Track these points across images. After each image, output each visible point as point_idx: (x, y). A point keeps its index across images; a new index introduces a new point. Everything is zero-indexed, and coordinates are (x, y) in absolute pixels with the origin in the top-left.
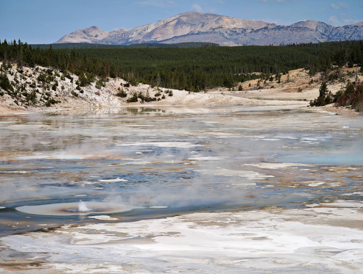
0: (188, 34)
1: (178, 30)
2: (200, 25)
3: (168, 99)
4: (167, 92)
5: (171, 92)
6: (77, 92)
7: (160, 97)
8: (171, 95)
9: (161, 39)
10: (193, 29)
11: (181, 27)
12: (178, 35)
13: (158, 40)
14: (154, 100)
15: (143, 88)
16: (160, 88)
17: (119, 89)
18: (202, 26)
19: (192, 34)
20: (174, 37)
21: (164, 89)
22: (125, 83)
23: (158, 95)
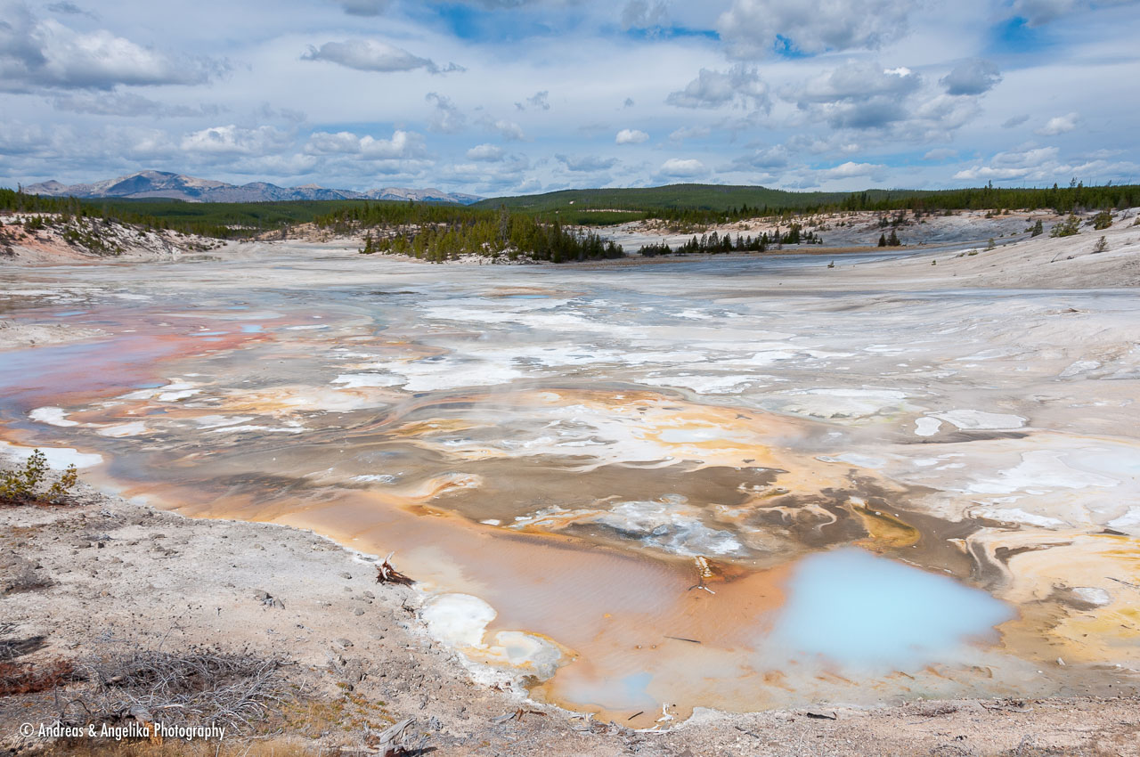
3: (224, 248)
4: (220, 242)
5: (224, 242)
7: (215, 246)
8: (225, 245)
14: (210, 248)
16: (214, 239)
23: (212, 245)
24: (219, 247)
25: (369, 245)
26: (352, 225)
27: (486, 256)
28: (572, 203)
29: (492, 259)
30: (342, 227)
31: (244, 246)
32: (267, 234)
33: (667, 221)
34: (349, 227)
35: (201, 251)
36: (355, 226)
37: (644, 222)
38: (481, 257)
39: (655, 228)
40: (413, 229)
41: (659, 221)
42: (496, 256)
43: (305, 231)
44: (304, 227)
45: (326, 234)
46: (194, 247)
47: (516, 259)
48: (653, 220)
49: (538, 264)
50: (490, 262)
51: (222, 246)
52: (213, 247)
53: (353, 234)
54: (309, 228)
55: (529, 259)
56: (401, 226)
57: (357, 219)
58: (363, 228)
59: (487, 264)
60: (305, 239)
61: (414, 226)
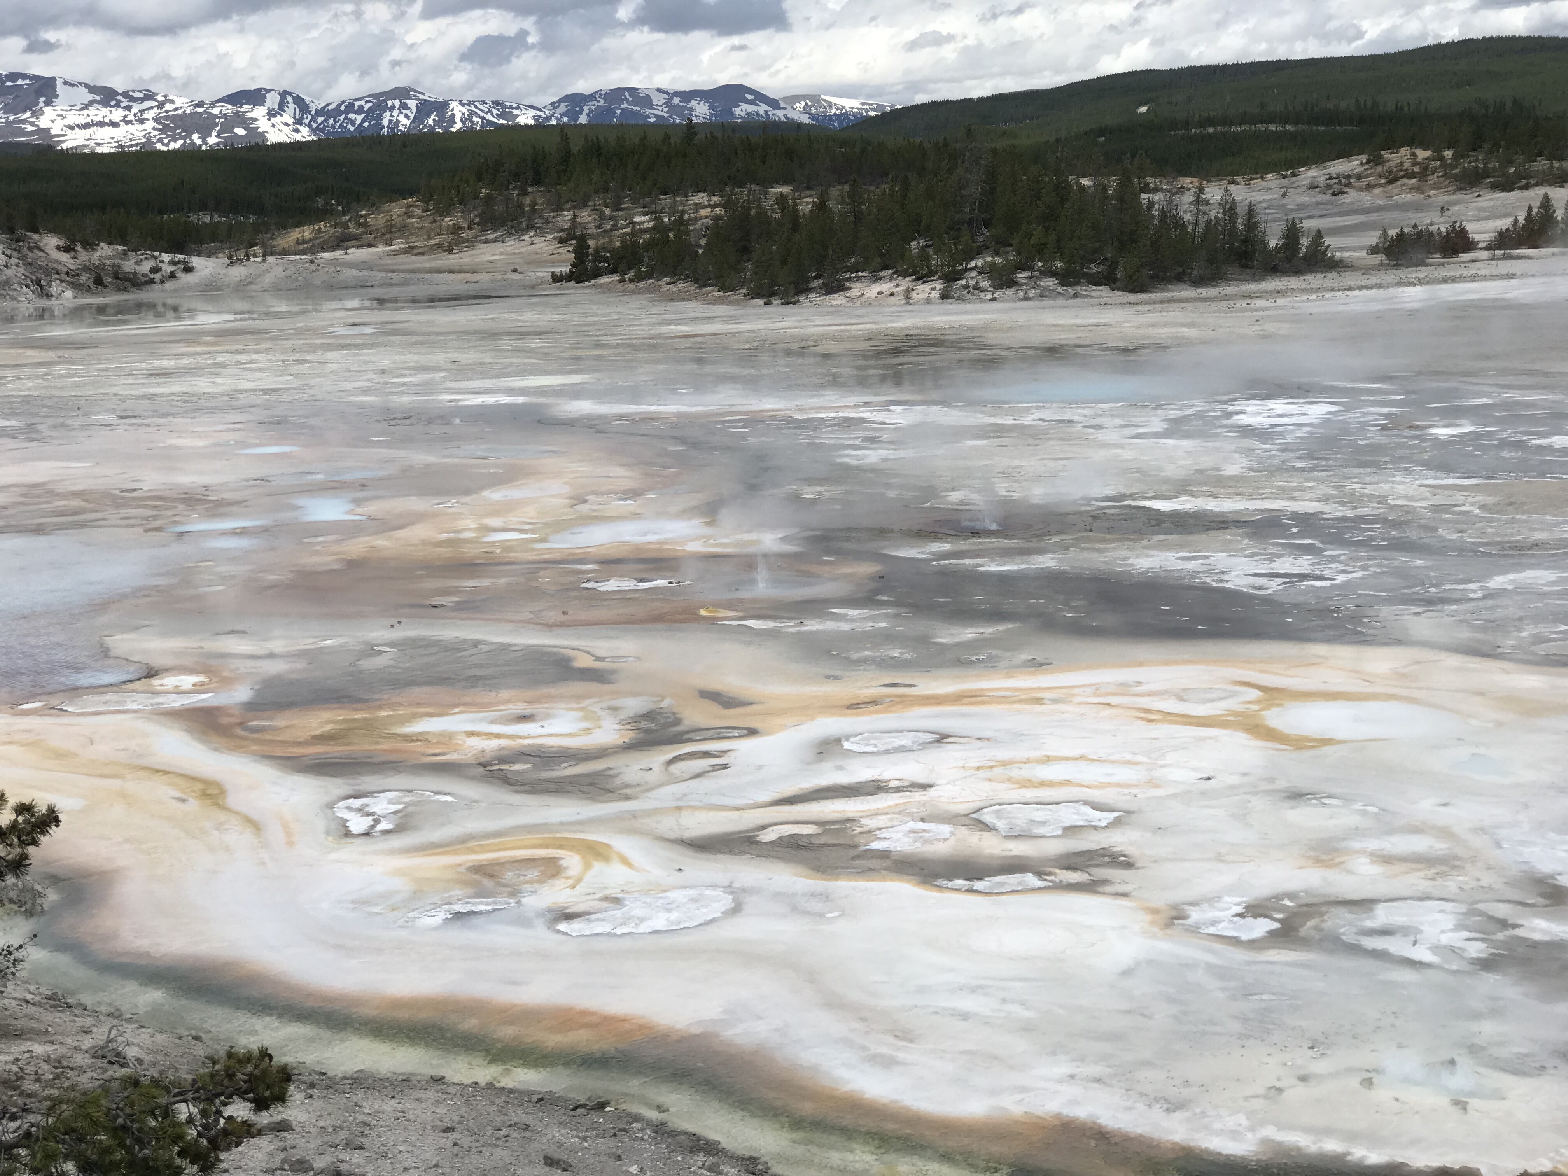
3: (186, 279)
4: (176, 263)
5: (186, 262)
7: (165, 274)
8: (188, 270)
14: (151, 282)
15: (111, 253)
16: (156, 254)
21: (166, 257)
22: (62, 242)
23: (155, 270)
24: (172, 276)
25: (581, 252)
26: (528, 200)
27: (922, 278)
28: (1143, 109)
29: (939, 285)
30: (499, 208)
31: (238, 272)
32: (295, 234)
33: (1448, 154)
34: (520, 206)
35: (125, 290)
36: (534, 204)
37: (1376, 160)
38: (905, 283)
39: (1411, 175)
40: (698, 206)
41: (1422, 154)
42: (951, 278)
43: (397, 221)
44: (396, 209)
45: (456, 229)
46: (108, 280)
47: (1011, 283)
48: (1405, 151)
49: (1075, 296)
50: (935, 294)
51: (180, 275)
52: (157, 277)
53: (530, 227)
54: (408, 215)
55: (1049, 283)
56: (666, 200)
57: (537, 182)
58: (558, 209)
59: (928, 301)
60: (399, 244)
61: (701, 198)
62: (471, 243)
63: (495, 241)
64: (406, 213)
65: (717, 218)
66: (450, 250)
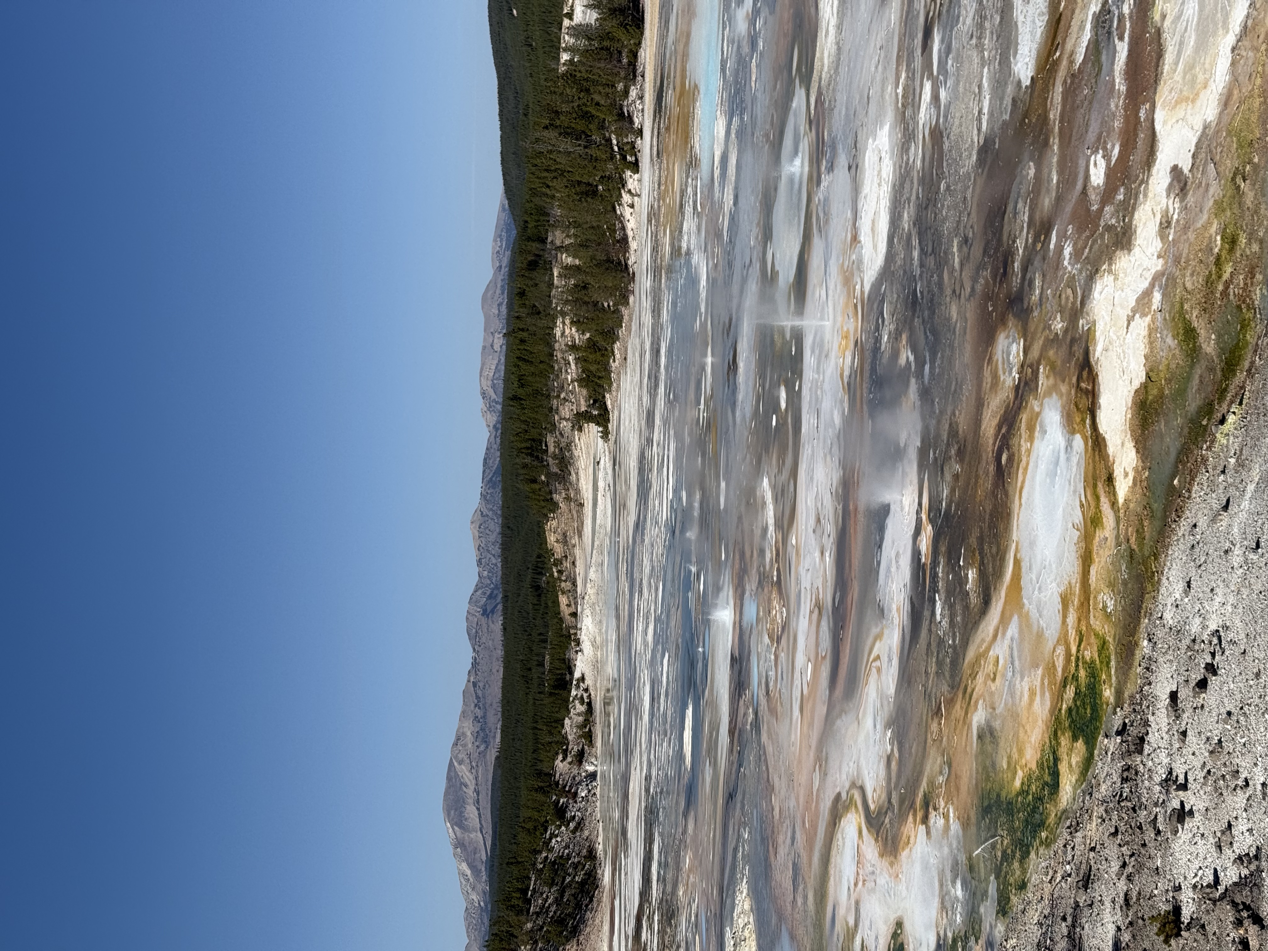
0: (478, 809)
1: (471, 825)
2: (465, 789)
3: (589, 682)
4: (578, 687)
5: (578, 680)
6: (572, 825)
7: (585, 695)
8: (583, 679)
9: (484, 853)
10: (470, 801)
11: (466, 819)
12: (478, 826)
13: (484, 858)
14: (589, 704)
15: (570, 727)
16: (571, 699)
17: (570, 763)
18: (466, 786)
19: (478, 802)
20: (481, 832)
21: (574, 693)
22: (560, 757)
24: (586, 690)
25: (588, 418)
26: (551, 450)
27: (624, 184)
31: (587, 647)
34: (555, 455)
36: (555, 446)
38: (626, 198)
40: (563, 334)
43: (560, 539)
44: (551, 539)
45: (568, 499)
50: (635, 176)
51: (586, 685)
53: (570, 450)
54: (556, 531)
56: (557, 356)
57: (540, 442)
58: (558, 430)
59: (638, 181)
60: (575, 540)
61: (558, 332)
62: (578, 491)
63: (577, 474)
64: (555, 533)
65: (572, 323)
66: (582, 505)
